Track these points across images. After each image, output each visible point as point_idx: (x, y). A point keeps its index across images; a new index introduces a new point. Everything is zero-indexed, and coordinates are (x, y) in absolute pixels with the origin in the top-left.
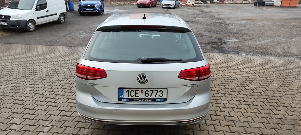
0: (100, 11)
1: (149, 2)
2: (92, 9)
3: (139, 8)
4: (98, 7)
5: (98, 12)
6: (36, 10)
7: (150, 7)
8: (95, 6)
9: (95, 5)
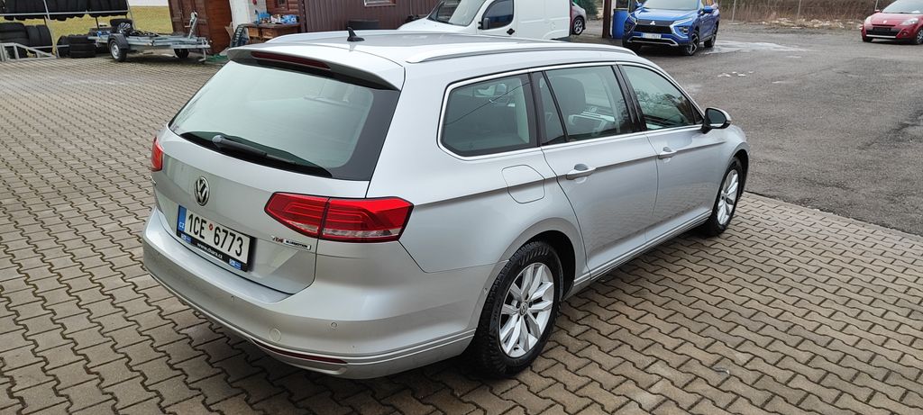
0: (685, 41)
1: (916, 25)
2: (658, 36)
3: (867, 44)
4: (681, 30)
5: (677, 44)
6: (479, 28)
7: (917, 44)
8: (672, 26)
9: (672, 22)
